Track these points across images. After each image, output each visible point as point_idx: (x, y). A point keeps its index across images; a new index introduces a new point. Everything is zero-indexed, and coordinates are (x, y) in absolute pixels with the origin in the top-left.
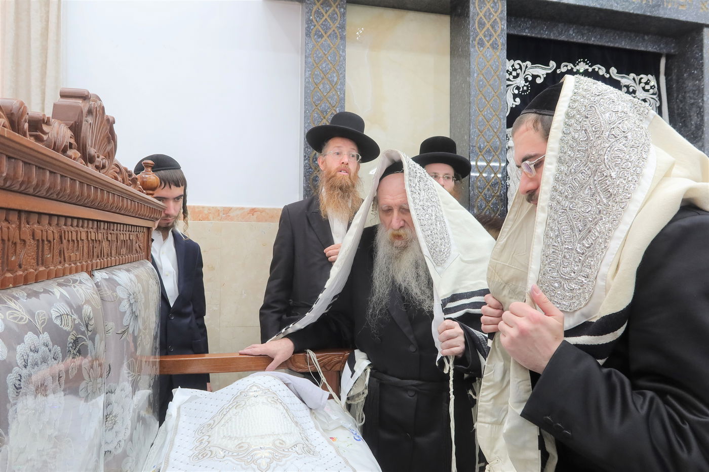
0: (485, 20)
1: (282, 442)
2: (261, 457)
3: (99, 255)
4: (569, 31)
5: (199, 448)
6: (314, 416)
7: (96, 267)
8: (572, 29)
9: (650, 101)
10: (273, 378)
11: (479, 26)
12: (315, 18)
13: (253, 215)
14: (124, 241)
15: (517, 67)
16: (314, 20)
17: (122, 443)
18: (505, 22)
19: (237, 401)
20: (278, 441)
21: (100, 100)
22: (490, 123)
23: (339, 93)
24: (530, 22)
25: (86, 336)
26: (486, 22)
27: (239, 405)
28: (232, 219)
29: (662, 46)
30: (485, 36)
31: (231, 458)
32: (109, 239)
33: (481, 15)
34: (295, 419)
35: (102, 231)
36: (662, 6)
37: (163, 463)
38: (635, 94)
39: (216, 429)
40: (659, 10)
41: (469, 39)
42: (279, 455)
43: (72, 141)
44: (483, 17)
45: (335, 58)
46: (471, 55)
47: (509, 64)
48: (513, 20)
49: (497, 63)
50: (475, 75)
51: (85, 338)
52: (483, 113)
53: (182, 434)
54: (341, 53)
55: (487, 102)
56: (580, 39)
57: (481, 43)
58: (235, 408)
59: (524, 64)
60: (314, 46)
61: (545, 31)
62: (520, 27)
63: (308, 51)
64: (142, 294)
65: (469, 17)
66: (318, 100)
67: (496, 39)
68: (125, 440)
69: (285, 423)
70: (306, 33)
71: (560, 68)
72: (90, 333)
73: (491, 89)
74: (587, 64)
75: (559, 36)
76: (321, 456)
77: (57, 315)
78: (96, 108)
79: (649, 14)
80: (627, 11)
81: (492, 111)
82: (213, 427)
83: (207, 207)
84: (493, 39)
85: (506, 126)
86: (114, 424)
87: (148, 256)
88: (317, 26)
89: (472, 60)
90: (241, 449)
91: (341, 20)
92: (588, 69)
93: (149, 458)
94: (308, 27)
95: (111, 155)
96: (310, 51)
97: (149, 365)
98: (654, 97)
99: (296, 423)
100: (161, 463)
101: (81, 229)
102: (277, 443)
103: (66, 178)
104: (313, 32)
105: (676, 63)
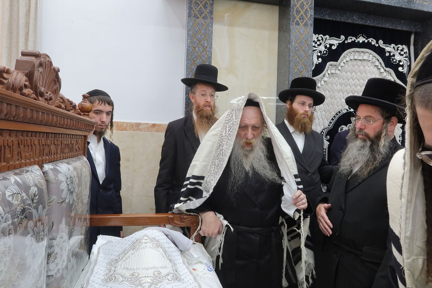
0: (300, 9)
1: (159, 273)
2: (145, 282)
3: (48, 154)
4: (353, 16)
5: (108, 275)
6: (183, 255)
7: (46, 162)
8: (356, 15)
9: (403, 61)
10: (158, 231)
11: (296, 13)
12: (194, 6)
13: (154, 128)
14: (67, 144)
15: (320, 39)
16: (193, 7)
17: (61, 271)
18: (313, 11)
19: (134, 246)
20: (157, 272)
21: (49, 57)
22: (302, 73)
23: (208, 53)
24: (329, 11)
25: (31, 207)
26: (301, 10)
27: (135, 248)
28: (141, 130)
29: (412, 27)
30: (300, 19)
31: (126, 283)
32: (56, 143)
33: (298, 6)
34: (170, 257)
35: (50, 138)
36: (412, 2)
37: (85, 284)
38: (394, 57)
39: (120, 263)
40: (410, 4)
41: (290, 21)
42: (157, 281)
43: (27, 83)
44: (299, 7)
45: (206, 32)
46: (291, 31)
47: (315, 37)
48: (318, 9)
49: (307, 36)
50: (293, 43)
51: (31, 208)
52: (297, 67)
53: (99, 265)
54: (210, 28)
55: (300, 61)
56: (360, 22)
57: (297, 24)
58: (133, 250)
59: (325, 37)
60: (193, 24)
61: (339, 16)
62: (322, 13)
63: (189, 27)
64: (76, 178)
65: (290, 7)
66: (195, 57)
67: (307, 21)
68: (62, 269)
69: (163, 261)
70: (188, 16)
71: (347, 40)
72: (34, 205)
73: (303, 52)
74: (364, 38)
75: (347, 19)
76: (184, 282)
77: (10, 194)
78: (45, 62)
79: (404, 7)
80: (390, 4)
81: (304, 66)
82: (118, 261)
83: (126, 123)
84: (305, 21)
85: (312, 76)
86: (55, 259)
87: (85, 153)
88: (195, 12)
89: (291, 34)
90: (133, 277)
91: (210, 8)
92: (365, 41)
93: (80, 279)
94: (190, 12)
95: (56, 91)
96: (190, 26)
97: (81, 222)
98: (406, 59)
99: (170, 260)
100: (84, 283)
101: (34, 138)
102: (156, 273)
103: (20, 107)
104: (193, 15)
105: (421, 38)
